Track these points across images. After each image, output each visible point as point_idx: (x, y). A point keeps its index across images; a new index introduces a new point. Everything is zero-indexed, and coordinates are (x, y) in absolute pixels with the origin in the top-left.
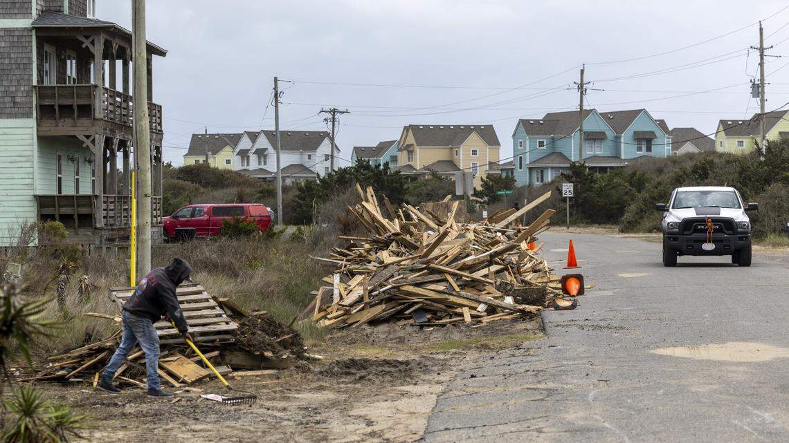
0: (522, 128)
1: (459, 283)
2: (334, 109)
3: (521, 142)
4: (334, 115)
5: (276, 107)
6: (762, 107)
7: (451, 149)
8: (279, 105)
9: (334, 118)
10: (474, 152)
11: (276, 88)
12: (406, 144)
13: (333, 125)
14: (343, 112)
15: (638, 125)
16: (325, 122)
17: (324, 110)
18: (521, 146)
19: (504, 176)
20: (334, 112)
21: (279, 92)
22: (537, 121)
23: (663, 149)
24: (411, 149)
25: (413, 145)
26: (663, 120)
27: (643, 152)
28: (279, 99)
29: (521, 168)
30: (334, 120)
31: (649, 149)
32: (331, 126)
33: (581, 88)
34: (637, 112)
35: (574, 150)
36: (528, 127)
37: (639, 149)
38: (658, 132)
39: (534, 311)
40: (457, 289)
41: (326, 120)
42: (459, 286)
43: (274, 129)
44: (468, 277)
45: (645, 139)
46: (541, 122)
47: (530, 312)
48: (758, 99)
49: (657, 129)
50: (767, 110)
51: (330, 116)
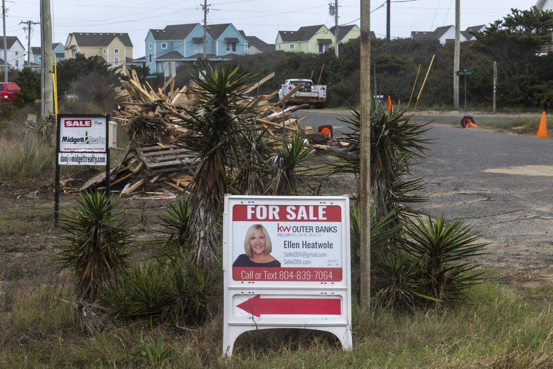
0: (151, 35)
1: (273, 130)
2: (30, 21)
3: (150, 44)
4: (30, 25)
5: (4, 19)
6: (336, 22)
7: (101, 48)
8: (6, 18)
9: (30, 27)
10: (116, 51)
11: (3, 6)
12: (70, 46)
13: (30, 32)
14: (36, 24)
15: (227, 34)
16: (24, 30)
17: (23, 22)
18: (150, 47)
19: (142, 66)
20: (29, 23)
21: (6, 9)
22: (161, 31)
23: (244, 49)
24: (74, 48)
25: (75, 46)
26: (242, 31)
27: (230, 52)
28: (6, 13)
29: (151, 61)
30: (30, 28)
31: (234, 50)
32: (28, 33)
33: (205, 8)
34: (227, 25)
35: (187, 50)
36: (156, 34)
37: (228, 49)
38: (240, 39)
39: (325, 148)
40: (272, 134)
41: (24, 28)
42: (273, 132)
43: (3, 35)
44: (278, 126)
45: (232, 43)
46: (164, 31)
47: (323, 149)
48: (333, 16)
49: (239, 36)
50: (339, 24)
51: (27, 26)
